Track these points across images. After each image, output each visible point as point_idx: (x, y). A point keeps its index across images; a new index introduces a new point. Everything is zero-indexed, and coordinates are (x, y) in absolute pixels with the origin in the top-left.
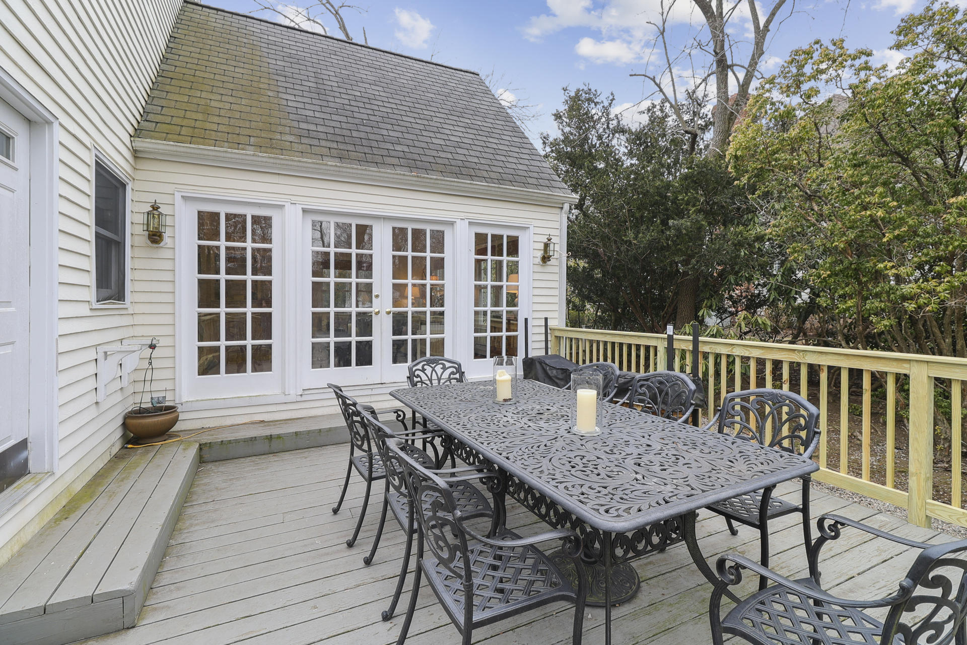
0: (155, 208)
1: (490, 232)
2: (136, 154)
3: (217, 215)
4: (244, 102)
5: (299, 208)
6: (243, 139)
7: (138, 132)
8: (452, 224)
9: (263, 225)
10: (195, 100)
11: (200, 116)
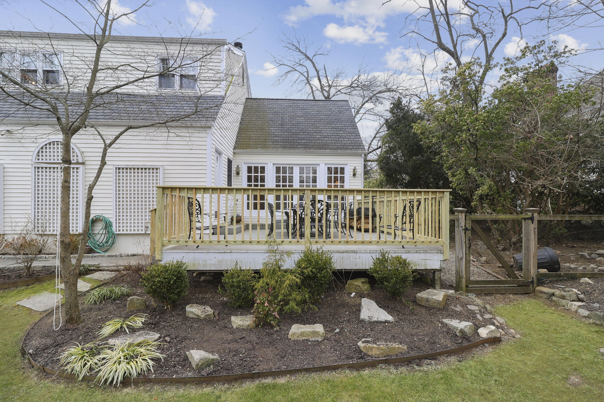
0: (238, 166)
1: (333, 166)
2: (234, 153)
3: (251, 167)
4: (260, 133)
5: (272, 163)
6: (258, 146)
7: (235, 148)
8: (319, 164)
9: (263, 169)
10: (247, 135)
11: (248, 140)
